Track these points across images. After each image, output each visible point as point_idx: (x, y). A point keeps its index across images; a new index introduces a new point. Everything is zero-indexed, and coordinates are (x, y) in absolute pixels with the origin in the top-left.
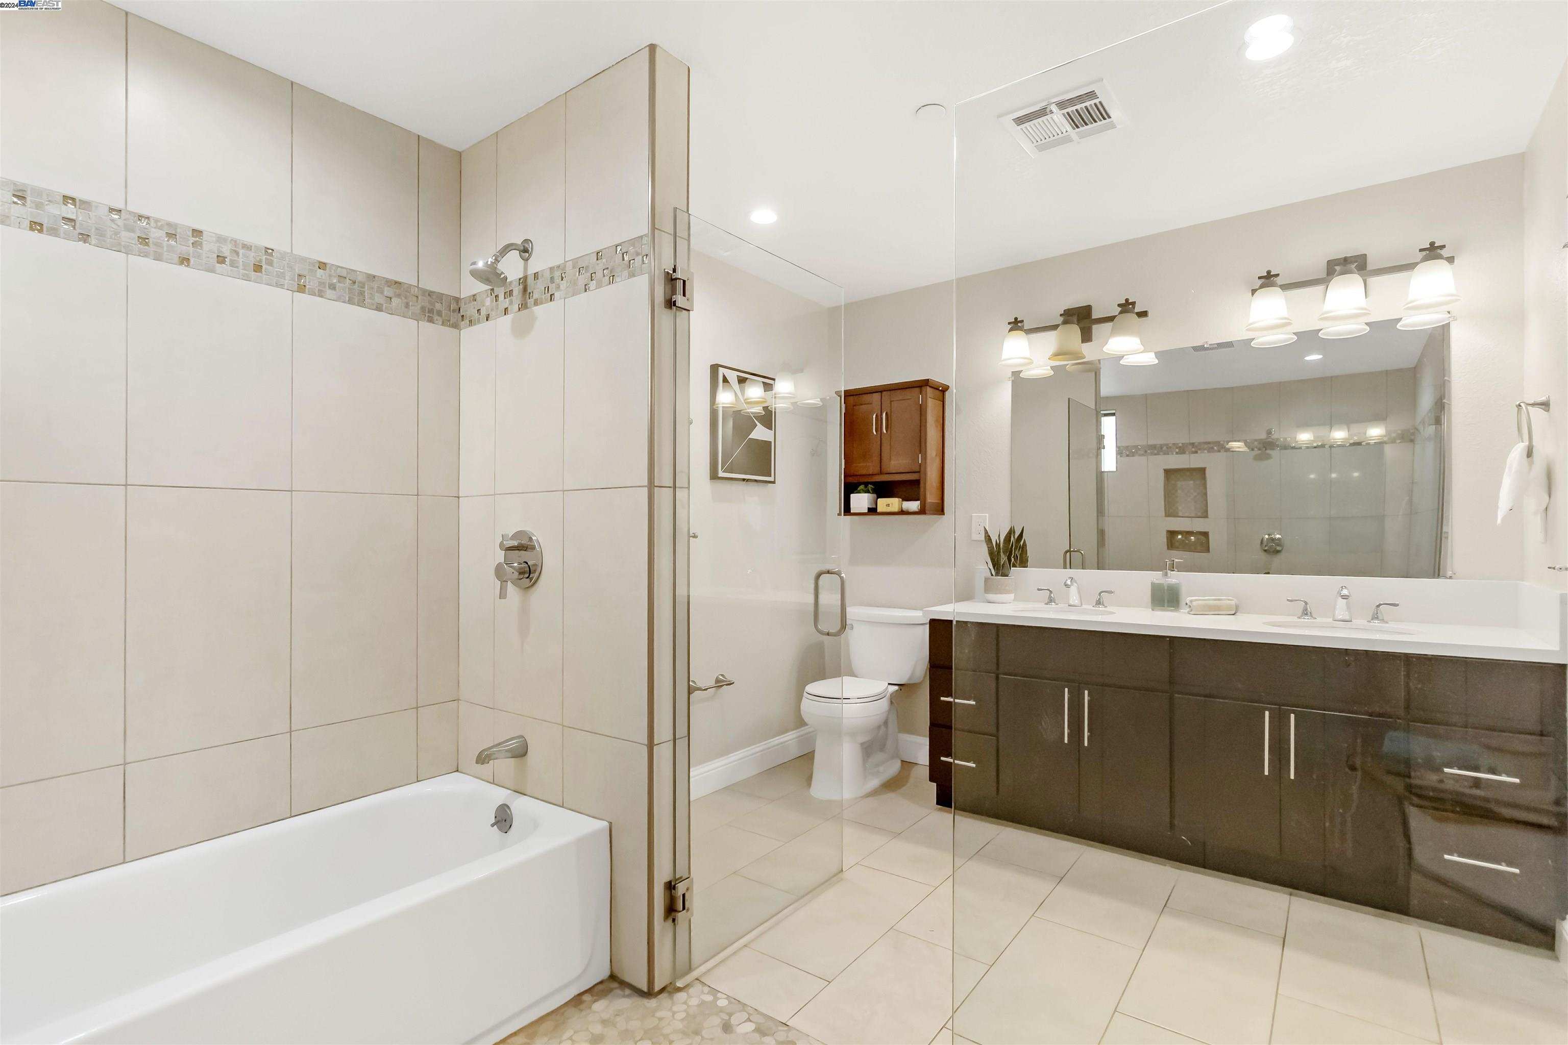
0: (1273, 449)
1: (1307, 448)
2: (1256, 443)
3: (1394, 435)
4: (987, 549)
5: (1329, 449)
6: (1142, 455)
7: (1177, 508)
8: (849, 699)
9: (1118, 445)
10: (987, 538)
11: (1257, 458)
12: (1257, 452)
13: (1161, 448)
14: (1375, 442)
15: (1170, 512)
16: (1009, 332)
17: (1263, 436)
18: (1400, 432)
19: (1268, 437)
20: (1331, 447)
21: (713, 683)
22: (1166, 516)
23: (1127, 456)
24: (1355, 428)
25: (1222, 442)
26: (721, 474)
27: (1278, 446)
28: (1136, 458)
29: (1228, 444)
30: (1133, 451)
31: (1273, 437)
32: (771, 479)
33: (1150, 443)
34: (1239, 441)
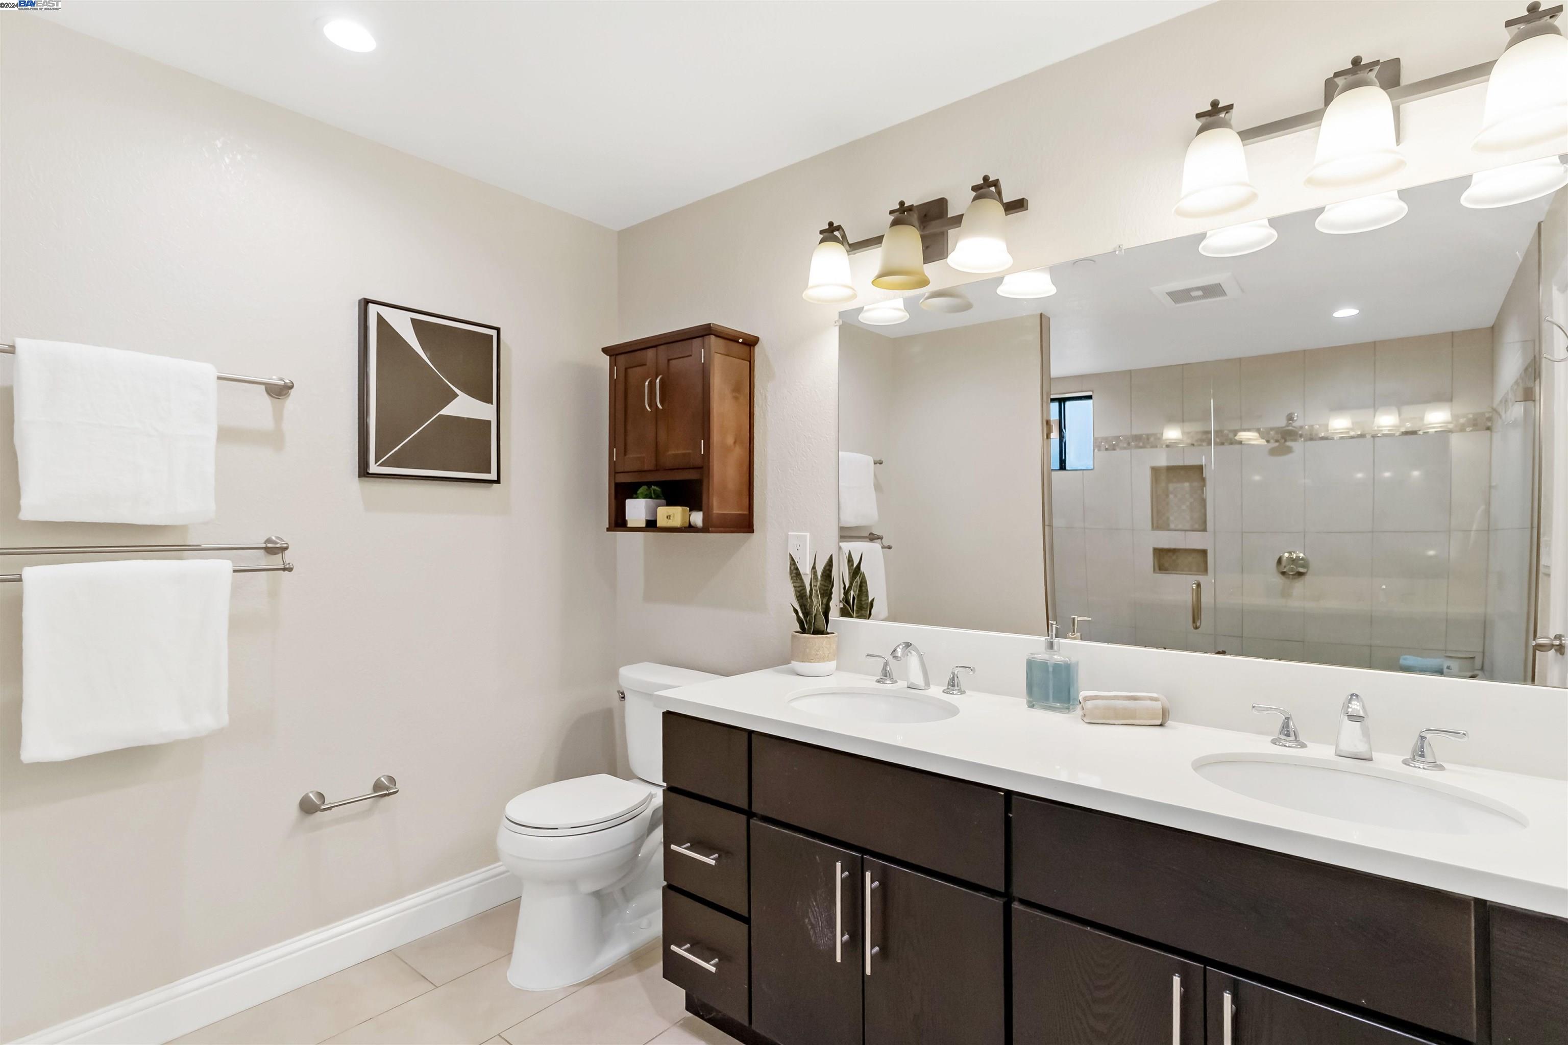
0: (1295, 440)
1: (1342, 438)
2: (1272, 433)
3: (1462, 421)
4: (792, 590)
5: (1372, 439)
6: (1125, 448)
7: (1168, 518)
8: (557, 829)
9: (1096, 436)
10: (795, 571)
11: (1273, 452)
12: (1274, 445)
13: (1148, 439)
14: (1436, 431)
15: (1159, 522)
16: (819, 244)
17: (1281, 422)
18: (1471, 416)
19: (1289, 425)
20: (1374, 437)
21: (368, 790)
22: (1153, 528)
23: (1107, 449)
24: (1410, 411)
25: (1226, 432)
26: (374, 468)
27: (1301, 436)
28: (1118, 453)
29: (1235, 435)
30: (1114, 443)
31: (1294, 424)
32: (493, 476)
33: (1136, 432)
34: (1249, 430)
